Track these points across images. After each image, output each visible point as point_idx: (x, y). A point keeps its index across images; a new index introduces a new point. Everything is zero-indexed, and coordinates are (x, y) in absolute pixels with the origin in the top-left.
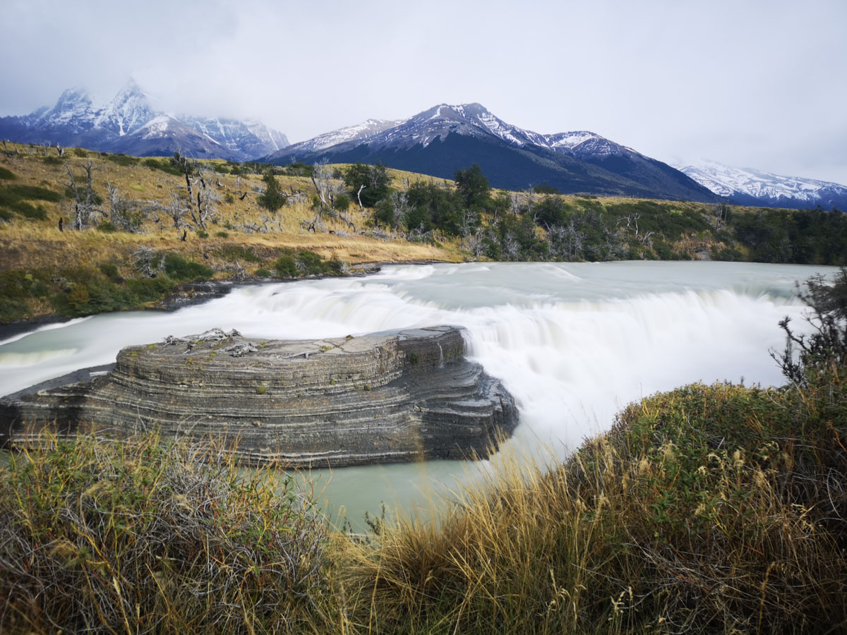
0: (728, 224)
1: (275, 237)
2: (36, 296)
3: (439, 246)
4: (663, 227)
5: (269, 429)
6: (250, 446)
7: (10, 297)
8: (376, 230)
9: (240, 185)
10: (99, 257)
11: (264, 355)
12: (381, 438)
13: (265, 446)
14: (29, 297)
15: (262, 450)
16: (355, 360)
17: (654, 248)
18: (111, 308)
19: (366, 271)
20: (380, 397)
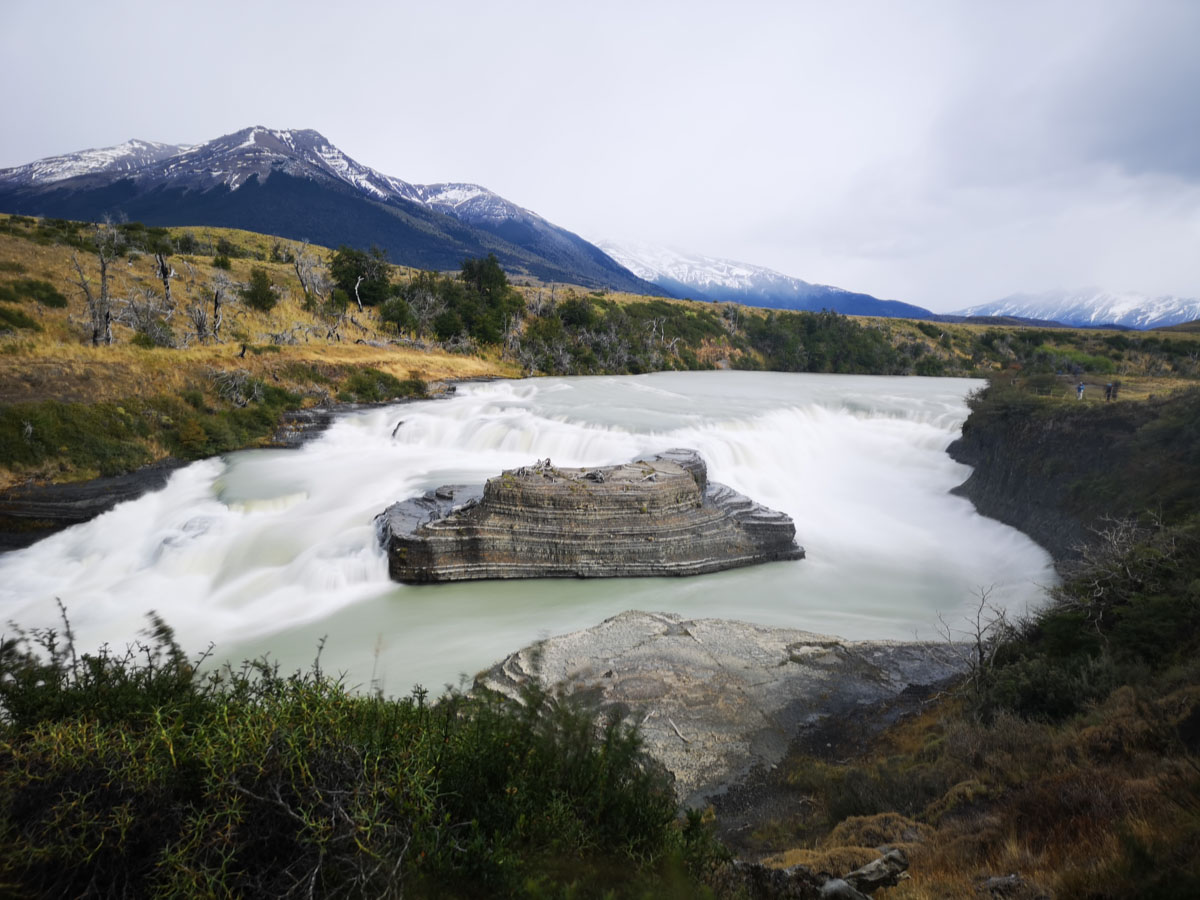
1: (325, 352)
2: (143, 435)
3: (484, 358)
4: (683, 332)
5: (661, 542)
6: (649, 558)
7: (122, 437)
10: (173, 382)
12: (731, 546)
13: (661, 558)
14: (138, 436)
15: (660, 561)
17: (681, 356)
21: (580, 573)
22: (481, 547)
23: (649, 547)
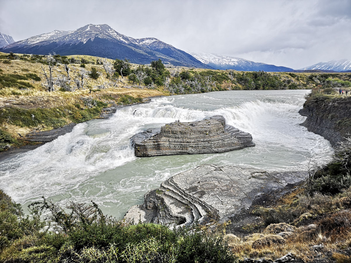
2: (64, 117)
3: (158, 90)
4: (217, 79)
5: (212, 143)
6: (209, 148)
13: (213, 148)
17: (216, 87)
19: (147, 100)
21: (189, 153)
22: (160, 146)
23: (209, 145)
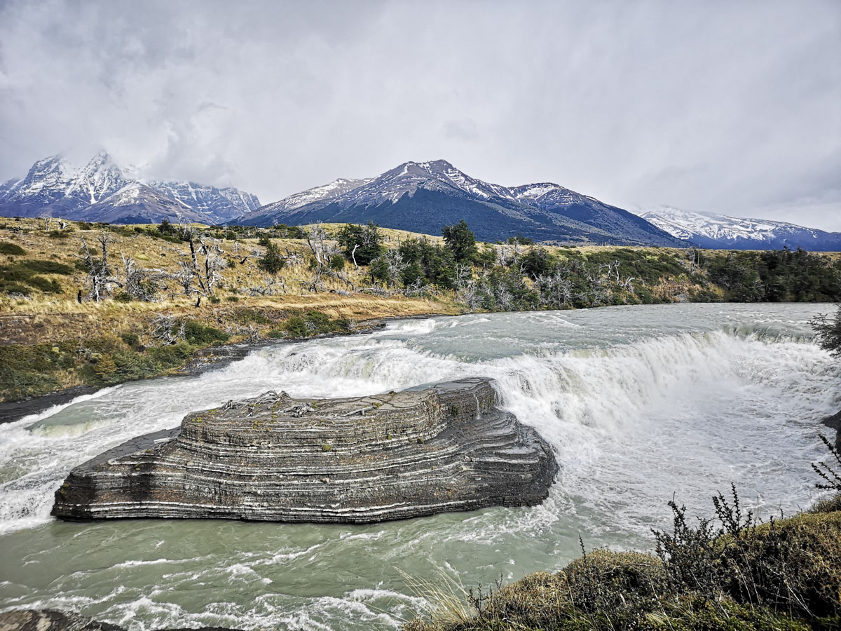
0: (701, 267)
1: (281, 299)
2: (64, 368)
3: (435, 300)
4: (642, 273)
5: (338, 485)
6: (320, 502)
7: (40, 370)
8: (373, 287)
9: (238, 249)
10: (120, 326)
11: (322, 414)
12: (441, 489)
13: (335, 502)
14: (57, 369)
15: (333, 506)
16: (408, 415)
17: (635, 293)
18: (137, 377)
19: (371, 327)
20: (433, 449)
21: (243, 516)
23: (323, 490)
